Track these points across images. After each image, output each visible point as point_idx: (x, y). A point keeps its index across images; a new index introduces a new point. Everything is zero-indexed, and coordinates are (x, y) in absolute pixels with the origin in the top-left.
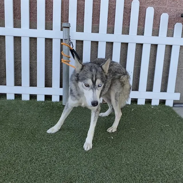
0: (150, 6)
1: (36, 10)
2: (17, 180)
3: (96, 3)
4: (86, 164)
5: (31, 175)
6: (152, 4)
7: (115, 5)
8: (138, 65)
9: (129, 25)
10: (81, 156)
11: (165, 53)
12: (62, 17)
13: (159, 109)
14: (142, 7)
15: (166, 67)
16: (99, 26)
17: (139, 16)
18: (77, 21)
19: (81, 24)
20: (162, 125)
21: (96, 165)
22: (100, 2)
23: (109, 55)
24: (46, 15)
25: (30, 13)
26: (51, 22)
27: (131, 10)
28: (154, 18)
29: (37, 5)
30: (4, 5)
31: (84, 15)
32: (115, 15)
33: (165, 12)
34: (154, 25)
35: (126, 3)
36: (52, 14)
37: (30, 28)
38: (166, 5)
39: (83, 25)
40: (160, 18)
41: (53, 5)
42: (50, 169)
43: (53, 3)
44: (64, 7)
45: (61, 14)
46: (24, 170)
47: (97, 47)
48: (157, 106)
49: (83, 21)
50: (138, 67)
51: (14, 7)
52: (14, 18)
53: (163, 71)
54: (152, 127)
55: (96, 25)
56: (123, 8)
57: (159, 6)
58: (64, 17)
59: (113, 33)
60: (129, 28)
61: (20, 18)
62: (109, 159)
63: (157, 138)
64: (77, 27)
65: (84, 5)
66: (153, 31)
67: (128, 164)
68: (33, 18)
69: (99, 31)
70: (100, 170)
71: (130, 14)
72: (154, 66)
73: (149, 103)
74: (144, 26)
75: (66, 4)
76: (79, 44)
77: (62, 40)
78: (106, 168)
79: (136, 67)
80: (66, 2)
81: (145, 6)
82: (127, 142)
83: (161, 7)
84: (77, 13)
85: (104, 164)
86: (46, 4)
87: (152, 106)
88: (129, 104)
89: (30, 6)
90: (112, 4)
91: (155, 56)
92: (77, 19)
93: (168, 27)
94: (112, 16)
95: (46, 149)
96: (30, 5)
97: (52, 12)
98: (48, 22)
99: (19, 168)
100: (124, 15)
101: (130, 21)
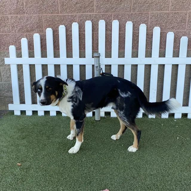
0: (170, 31)
1: (72, 42)
2: (66, 186)
3: (121, 32)
4: (117, 174)
5: (76, 182)
6: (172, 29)
7: (139, 33)
8: (161, 83)
9: (152, 49)
10: (113, 167)
11: (186, 71)
12: (93, 46)
13: (182, 122)
14: (163, 32)
15: (187, 83)
16: (125, 51)
17: (160, 40)
18: (105, 48)
19: (109, 51)
20: (183, 139)
21: (125, 175)
22: (125, 31)
23: (134, 75)
24: (80, 45)
25: (67, 44)
26: (84, 50)
27: (152, 35)
28: (174, 41)
29: (72, 37)
30: (46, 39)
31: (111, 43)
32: (138, 41)
33: (184, 35)
34: (174, 47)
35: (148, 30)
36: (85, 44)
37: (67, 57)
38: (185, 29)
39: (111, 51)
40: (180, 41)
41: (85, 37)
42: (89, 177)
43: (85, 35)
44: (95, 38)
45: (92, 44)
46: (70, 178)
47: (124, 69)
48: (179, 119)
49: (111, 48)
50: (161, 84)
51: (54, 40)
52: (54, 49)
53: (185, 88)
54: (174, 141)
55: (122, 50)
56: (146, 34)
57: (178, 31)
58: (95, 45)
59: (137, 57)
60: (151, 52)
61: (59, 49)
62: (136, 170)
63: (178, 151)
64: (105, 53)
65: (111, 34)
66: (174, 52)
67: (152, 174)
68: (69, 48)
69: (124, 56)
70: (129, 180)
71: (152, 39)
72: (176, 83)
73: (172, 116)
74: (165, 49)
75: (96, 35)
76: (108, 68)
77: (93, 66)
78: (134, 178)
79: (159, 84)
80: (96, 33)
81: (165, 31)
82: (151, 155)
83: (180, 31)
84: (106, 42)
85: (132, 174)
86: (79, 36)
87: (175, 119)
88: (153, 118)
89: (66, 39)
90: (136, 32)
91: (177, 74)
92: (106, 46)
93: (188, 48)
94: (136, 42)
95: (85, 161)
96: (66, 37)
97: (85, 42)
98: (81, 50)
99: (67, 176)
100: (146, 40)
101: (152, 45)
